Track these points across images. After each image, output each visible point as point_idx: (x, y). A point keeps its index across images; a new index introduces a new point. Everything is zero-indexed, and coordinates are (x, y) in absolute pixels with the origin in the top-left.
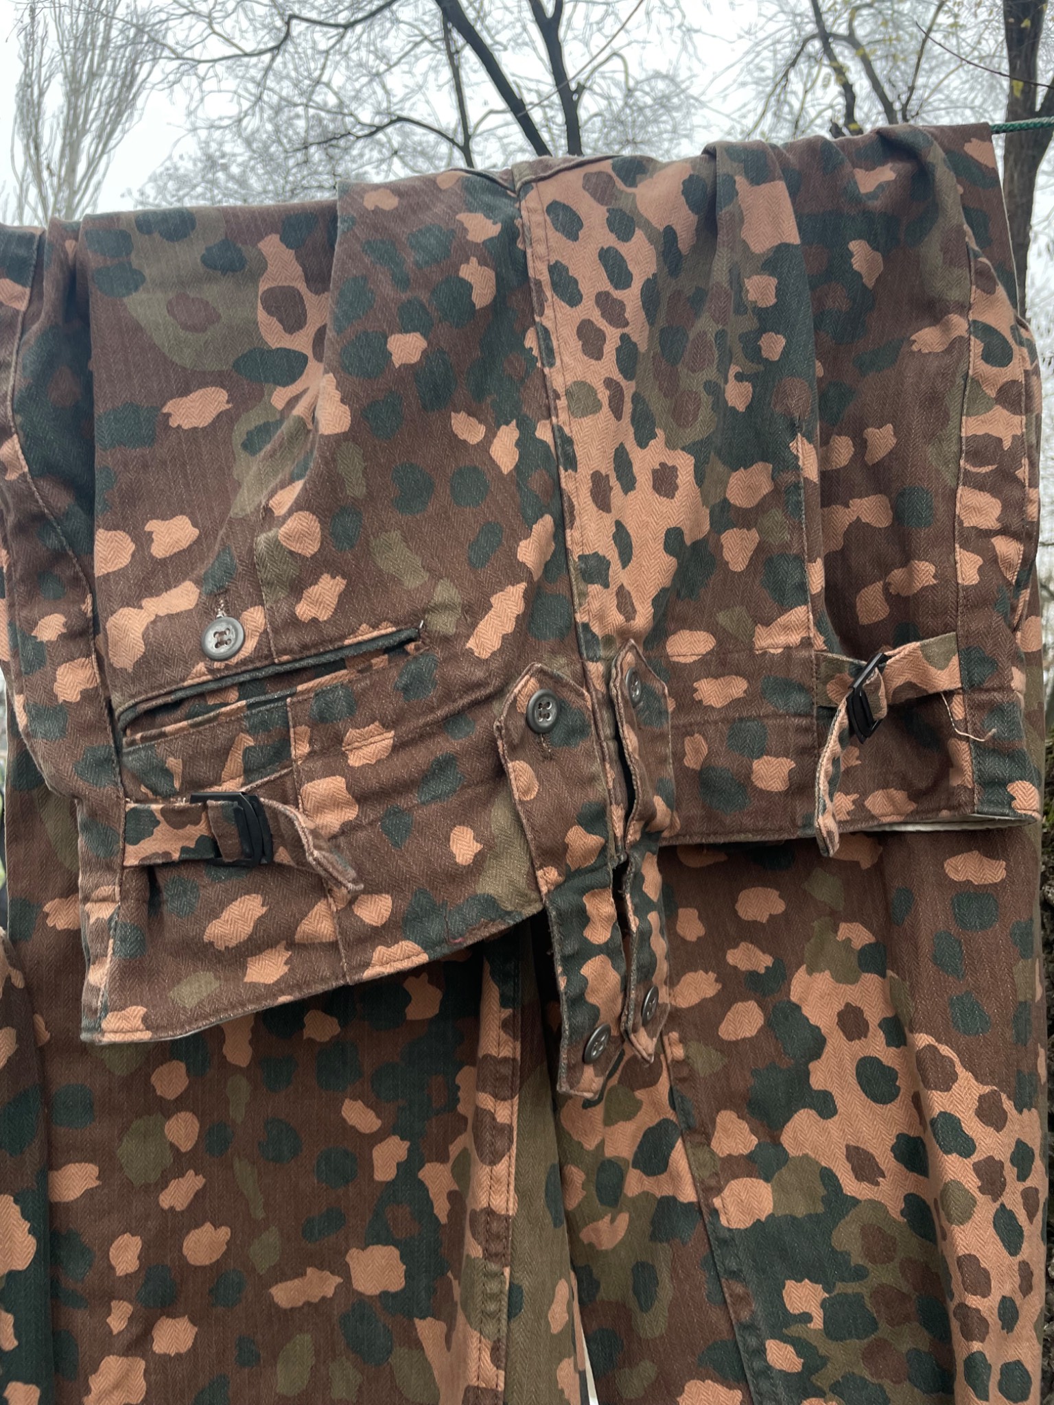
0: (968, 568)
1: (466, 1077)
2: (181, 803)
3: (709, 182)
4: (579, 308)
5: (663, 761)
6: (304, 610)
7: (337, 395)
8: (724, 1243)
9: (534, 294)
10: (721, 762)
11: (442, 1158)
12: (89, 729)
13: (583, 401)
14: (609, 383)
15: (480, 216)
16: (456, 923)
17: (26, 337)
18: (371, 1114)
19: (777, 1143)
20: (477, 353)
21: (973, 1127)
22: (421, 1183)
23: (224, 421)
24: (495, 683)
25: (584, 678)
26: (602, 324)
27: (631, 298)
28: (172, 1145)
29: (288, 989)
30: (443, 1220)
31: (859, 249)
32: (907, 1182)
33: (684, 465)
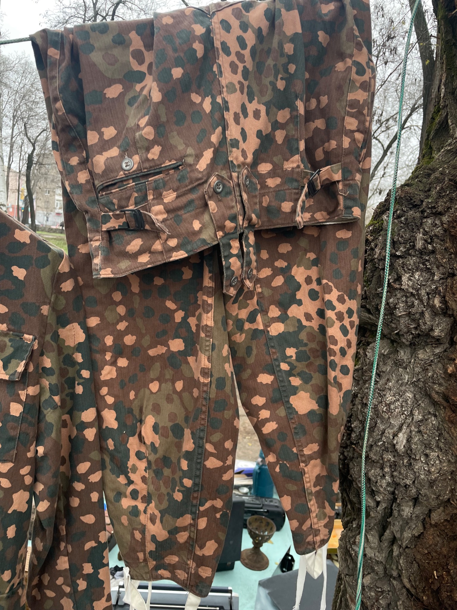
0: (346, 142)
1: (199, 294)
2: (118, 212)
3: (273, 10)
4: (230, 57)
5: (256, 204)
6: (150, 156)
7: (157, 89)
8: (270, 339)
9: (216, 53)
10: (273, 204)
11: (194, 316)
12: (89, 191)
13: (231, 88)
14: (240, 82)
15: (199, 25)
16: (195, 246)
17: (60, 68)
18: (174, 304)
19: (286, 314)
20: (198, 73)
21: (335, 303)
22: (188, 322)
23: (122, 95)
24: (205, 178)
25: (231, 177)
26: (237, 62)
27: (247, 53)
28: (119, 314)
29: (150, 264)
30: (194, 331)
31: (321, 34)
32: (321, 321)
33: (263, 109)
